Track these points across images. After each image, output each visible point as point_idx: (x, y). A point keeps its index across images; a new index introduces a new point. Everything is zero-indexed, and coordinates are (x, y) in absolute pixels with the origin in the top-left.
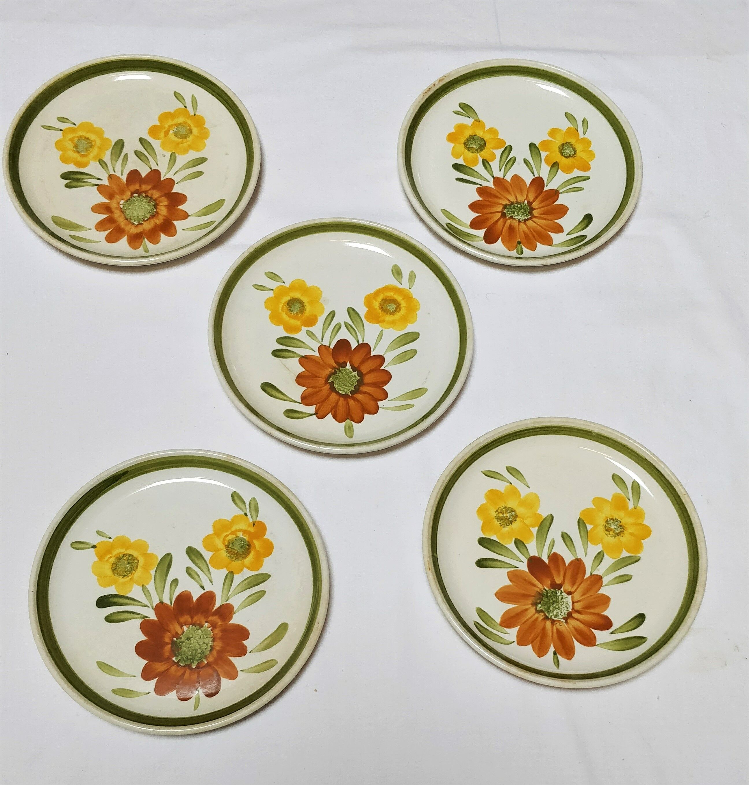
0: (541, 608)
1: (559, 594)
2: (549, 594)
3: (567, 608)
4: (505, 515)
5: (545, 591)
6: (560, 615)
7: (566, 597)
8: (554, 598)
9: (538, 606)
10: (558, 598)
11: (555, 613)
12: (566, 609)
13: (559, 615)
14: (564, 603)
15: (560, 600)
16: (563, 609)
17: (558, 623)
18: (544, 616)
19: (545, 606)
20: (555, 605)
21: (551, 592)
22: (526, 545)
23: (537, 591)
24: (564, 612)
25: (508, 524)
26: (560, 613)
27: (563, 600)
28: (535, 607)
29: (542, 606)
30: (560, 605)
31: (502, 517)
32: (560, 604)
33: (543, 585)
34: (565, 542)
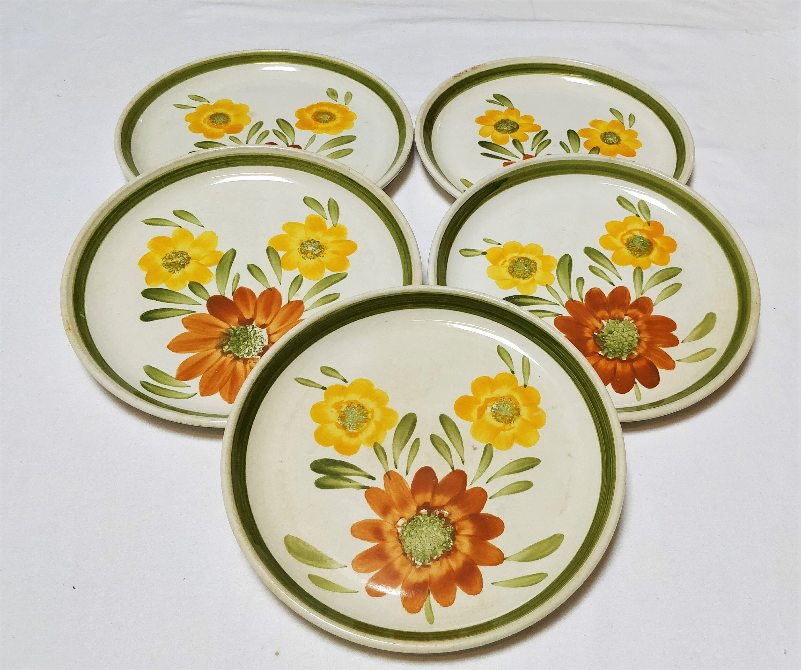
0: (229, 350)
1: (250, 330)
2: (238, 333)
3: (262, 343)
4: (174, 260)
5: (232, 330)
6: (254, 351)
7: (259, 331)
8: (245, 335)
9: (225, 348)
10: (249, 334)
11: (247, 351)
12: (260, 344)
13: (253, 352)
14: (257, 338)
15: (252, 335)
16: (257, 345)
17: (252, 361)
18: (233, 358)
19: (233, 346)
20: (246, 343)
21: (240, 329)
22: (204, 286)
23: (223, 332)
24: (258, 348)
25: (179, 269)
26: (253, 350)
27: (256, 335)
28: (220, 350)
29: (229, 347)
30: (253, 342)
31: (172, 262)
32: (253, 340)
33: (229, 325)
34: (252, 274)
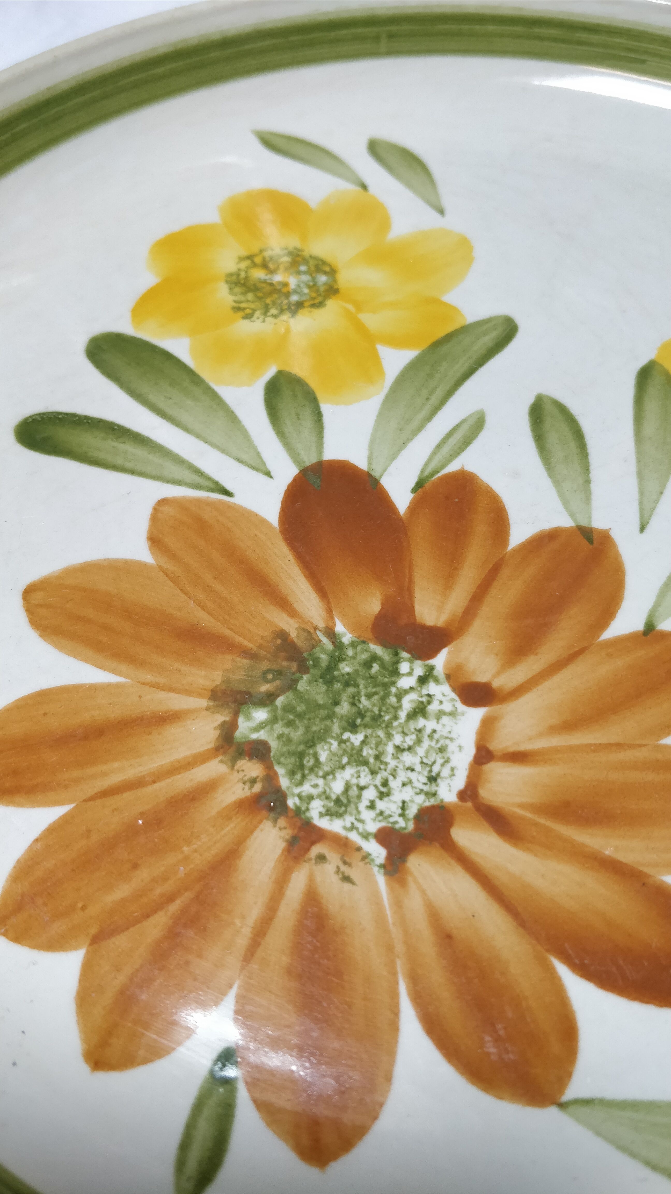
0: (261, 735)
1: (405, 683)
2: (346, 668)
3: (433, 779)
4: (278, 278)
5: (327, 644)
6: (372, 806)
7: (447, 707)
8: (369, 696)
9: (248, 718)
10: (393, 700)
11: (337, 787)
12: (419, 779)
13: (362, 806)
14: (419, 741)
15: (403, 715)
16: (402, 776)
17: (334, 859)
18: (257, 788)
19: (290, 724)
20: (357, 739)
21: (365, 656)
22: (324, 407)
23: (283, 635)
24: (399, 794)
25: (276, 310)
26: (370, 794)
27: (421, 722)
28: (221, 718)
29: (273, 720)
30: (390, 749)
31: (263, 281)
32: (398, 739)
33: (329, 611)
34: (539, 437)
